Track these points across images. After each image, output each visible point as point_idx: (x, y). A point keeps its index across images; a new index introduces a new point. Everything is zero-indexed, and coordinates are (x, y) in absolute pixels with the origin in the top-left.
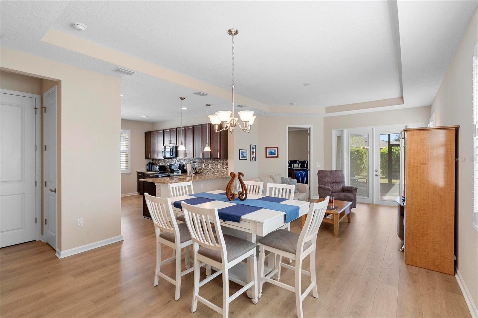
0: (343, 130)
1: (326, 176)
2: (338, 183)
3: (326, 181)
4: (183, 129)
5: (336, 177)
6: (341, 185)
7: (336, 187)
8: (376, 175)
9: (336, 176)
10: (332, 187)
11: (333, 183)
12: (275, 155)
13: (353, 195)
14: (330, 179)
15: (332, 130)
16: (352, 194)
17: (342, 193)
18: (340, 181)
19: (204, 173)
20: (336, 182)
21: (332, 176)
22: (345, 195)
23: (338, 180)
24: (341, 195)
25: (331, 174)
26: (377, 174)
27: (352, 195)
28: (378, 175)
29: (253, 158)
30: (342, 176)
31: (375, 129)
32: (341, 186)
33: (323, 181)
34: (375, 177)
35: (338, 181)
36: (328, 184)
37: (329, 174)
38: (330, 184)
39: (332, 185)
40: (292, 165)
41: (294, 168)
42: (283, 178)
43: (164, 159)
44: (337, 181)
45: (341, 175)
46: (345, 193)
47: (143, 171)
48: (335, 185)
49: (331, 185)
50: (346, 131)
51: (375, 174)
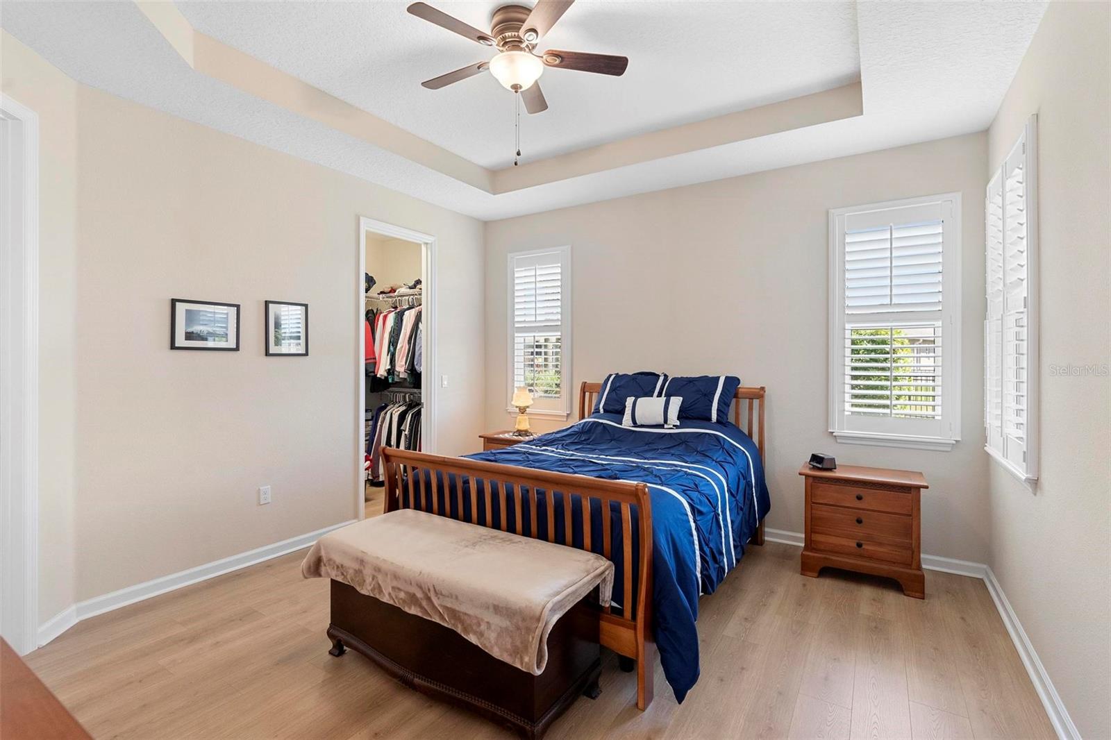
40: (624, 407)
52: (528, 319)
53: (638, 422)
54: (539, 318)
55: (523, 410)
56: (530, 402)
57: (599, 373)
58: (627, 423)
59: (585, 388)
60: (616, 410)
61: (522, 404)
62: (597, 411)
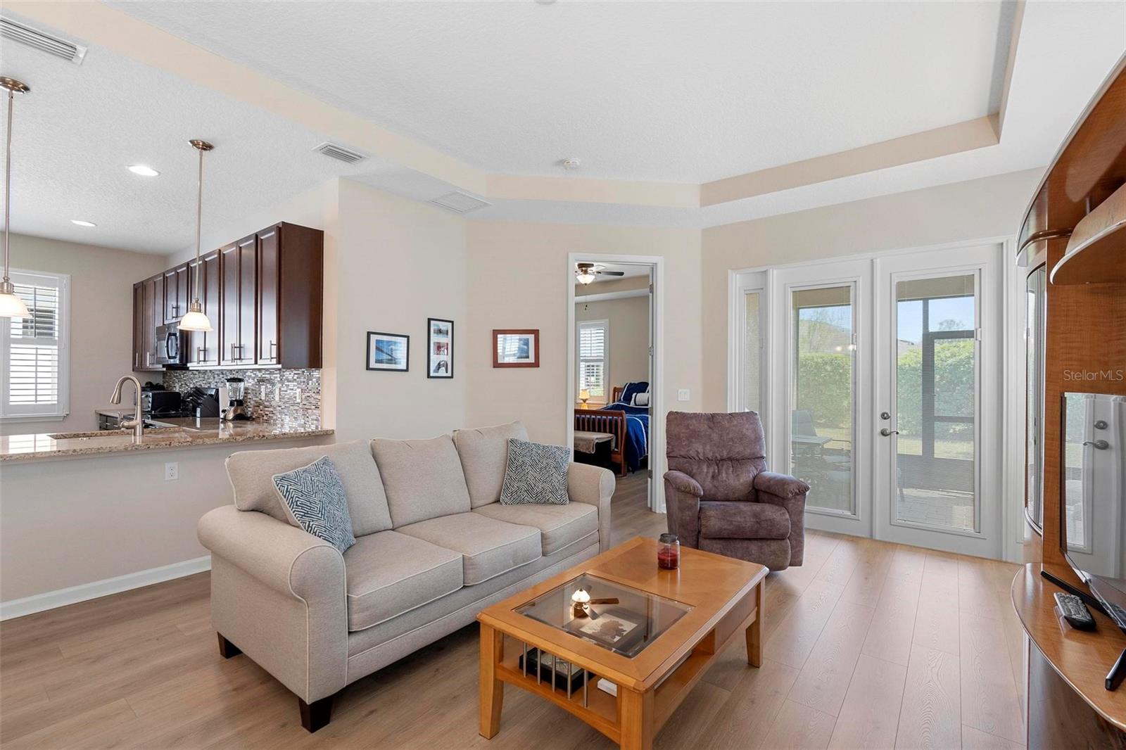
0: (765, 272)
1: (694, 435)
2: (737, 461)
3: (692, 453)
4: (199, 265)
5: (732, 439)
6: (749, 472)
7: (727, 477)
8: (884, 433)
9: (730, 436)
10: (713, 477)
11: (719, 462)
12: (528, 357)
13: (790, 516)
14: (708, 447)
15: (729, 271)
16: (784, 510)
17: (746, 507)
18: (747, 452)
19: (265, 418)
20: (730, 459)
21: (715, 436)
22: (755, 515)
23: (737, 450)
24: (741, 512)
25: (710, 428)
26: (888, 427)
27: (787, 516)
28: (890, 434)
29: (439, 366)
30: (753, 437)
31: (878, 262)
32: (746, 476)
33: (682, 453)
34: (879, 439)
35: (738, 453)
36: (699, 467)
37: (704, 427)
38: (708, 467)
39: (713, 469)
40: (632, 397)
41: (636, 405)
42: (512, 441)
43: (165, 369)
44: (733, 455)
45: (749, 433)
46: (757, 507)
47: (106, 411)
48: (728, 468)
49: (711, 470)
50: (775, 276)
51: (878, 430)
52: (587, 355)
53: (637, 404)
54: (593, 355)
55: (585, 401)
56: (588, 397)
57: (622, 383)
58: (632, 404)
59: (615, 390)
60: (628, 398)
61: (584, 398)
62: (620, 400)
